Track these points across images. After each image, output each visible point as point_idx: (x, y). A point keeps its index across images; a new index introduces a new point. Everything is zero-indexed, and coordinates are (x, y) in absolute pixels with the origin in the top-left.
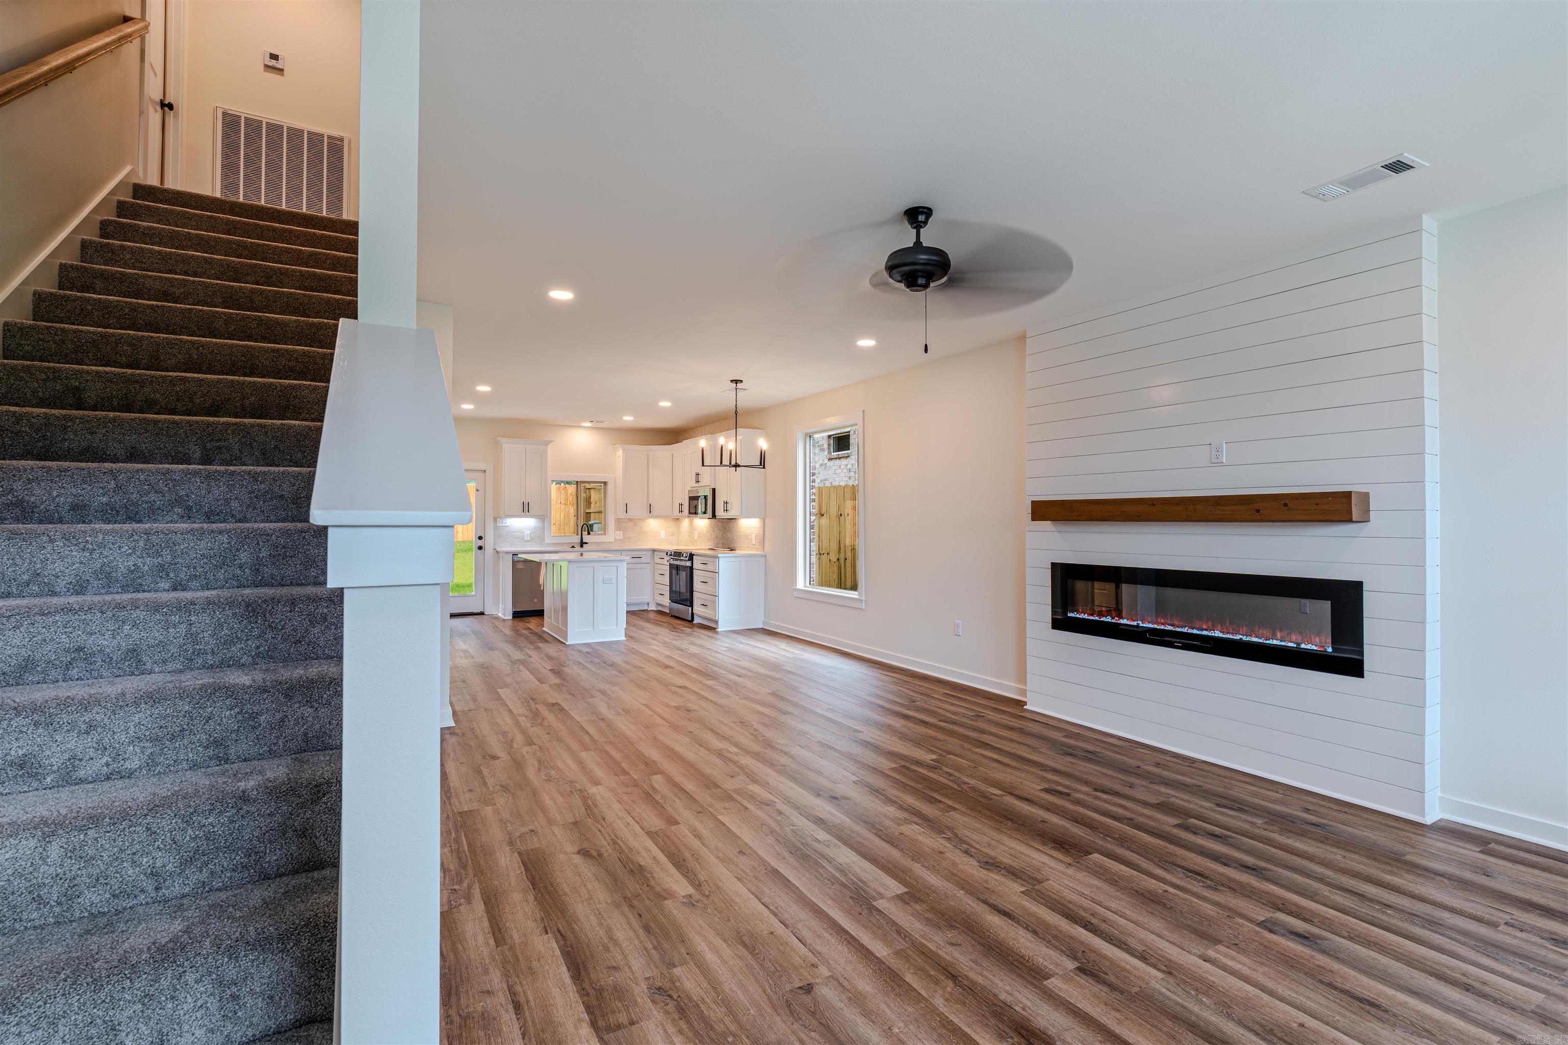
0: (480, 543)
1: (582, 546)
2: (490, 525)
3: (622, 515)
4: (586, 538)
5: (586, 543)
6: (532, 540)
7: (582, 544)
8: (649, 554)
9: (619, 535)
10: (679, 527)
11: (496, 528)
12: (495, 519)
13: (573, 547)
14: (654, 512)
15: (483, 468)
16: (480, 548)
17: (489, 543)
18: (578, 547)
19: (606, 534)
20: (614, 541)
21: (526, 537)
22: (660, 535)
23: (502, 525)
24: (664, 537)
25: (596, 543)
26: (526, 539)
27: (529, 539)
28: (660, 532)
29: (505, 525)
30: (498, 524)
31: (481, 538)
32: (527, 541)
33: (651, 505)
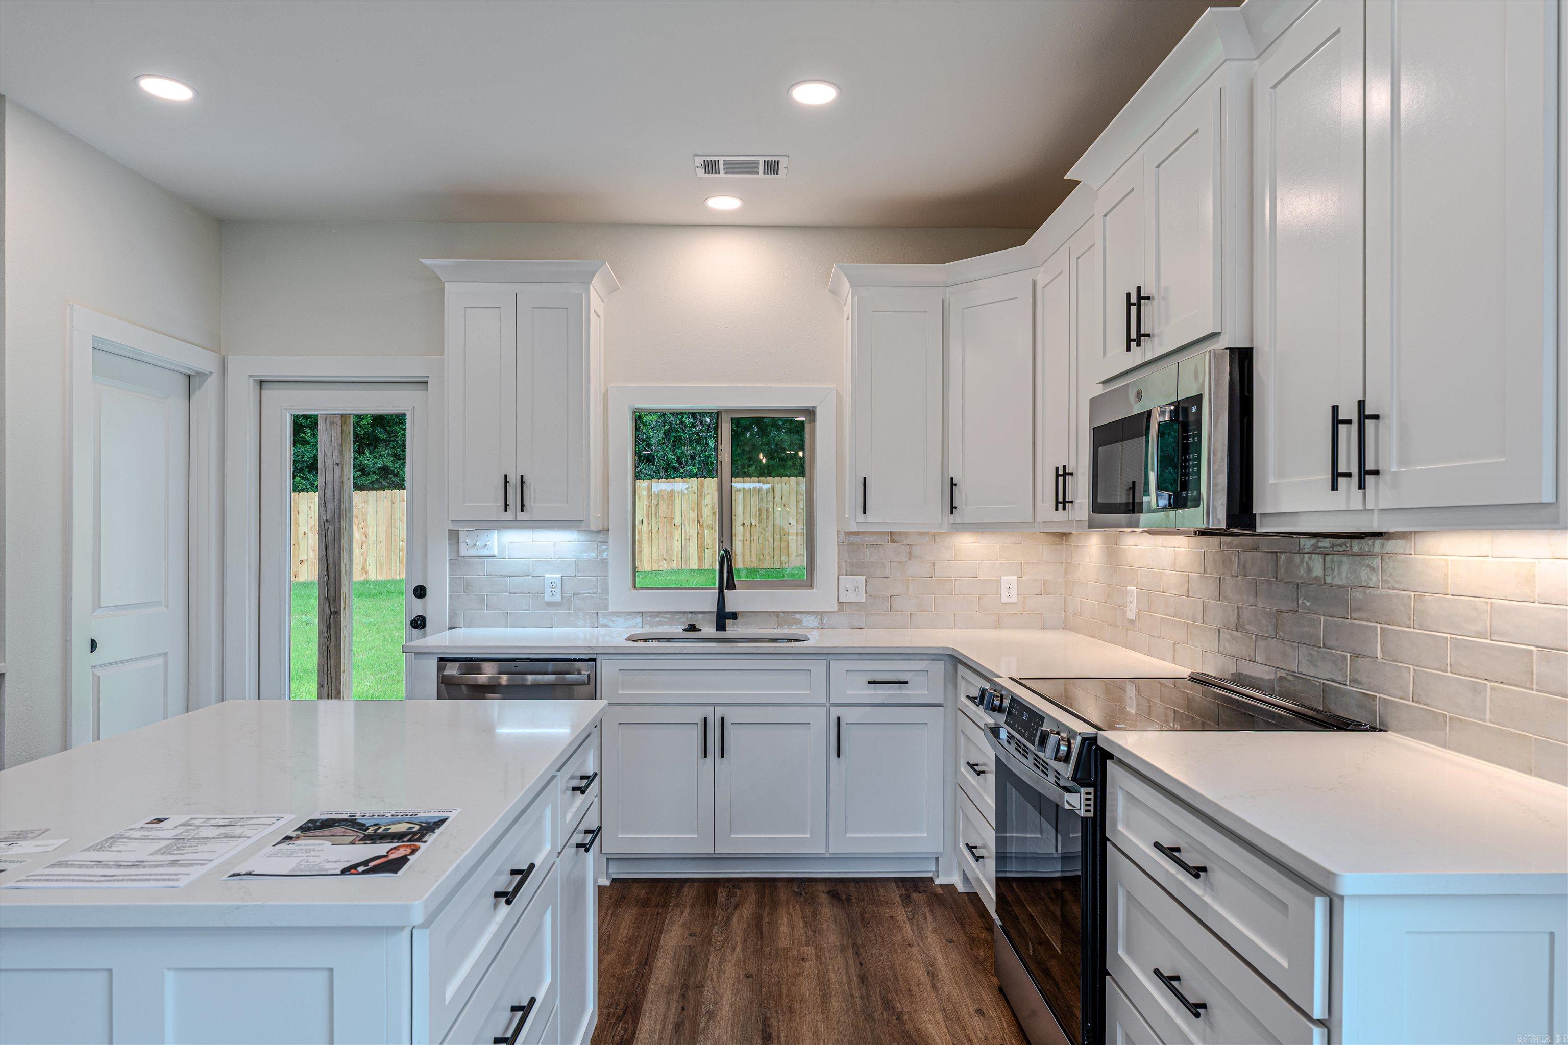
0: (418, 609)
1: (721, 627)
3: (855, 522)
4: (735, 600)
5: (734, 616)
7: (723, 617)
8: (939, 667)
9: (856, 590)
10: (1068, 566)
11: (456, 560)
12: (453, 534)
13: (692, 628)
14: (968, 509)
16: (419, 623)
17: (432, 607)
18: (709, 630)
19: (811, 586)
20: (835, 607)
21: (548, 591)
22: (998, 592)
23: (473, 552)
24: (1014, 599)
25: (776, 614)
26: (548, 598)
27: (558, 598)
28: (998, 582)
29: (485, 552)
30: (463, 552)
31: (420, 592)
32: (550, 604)
33: (953, 484)
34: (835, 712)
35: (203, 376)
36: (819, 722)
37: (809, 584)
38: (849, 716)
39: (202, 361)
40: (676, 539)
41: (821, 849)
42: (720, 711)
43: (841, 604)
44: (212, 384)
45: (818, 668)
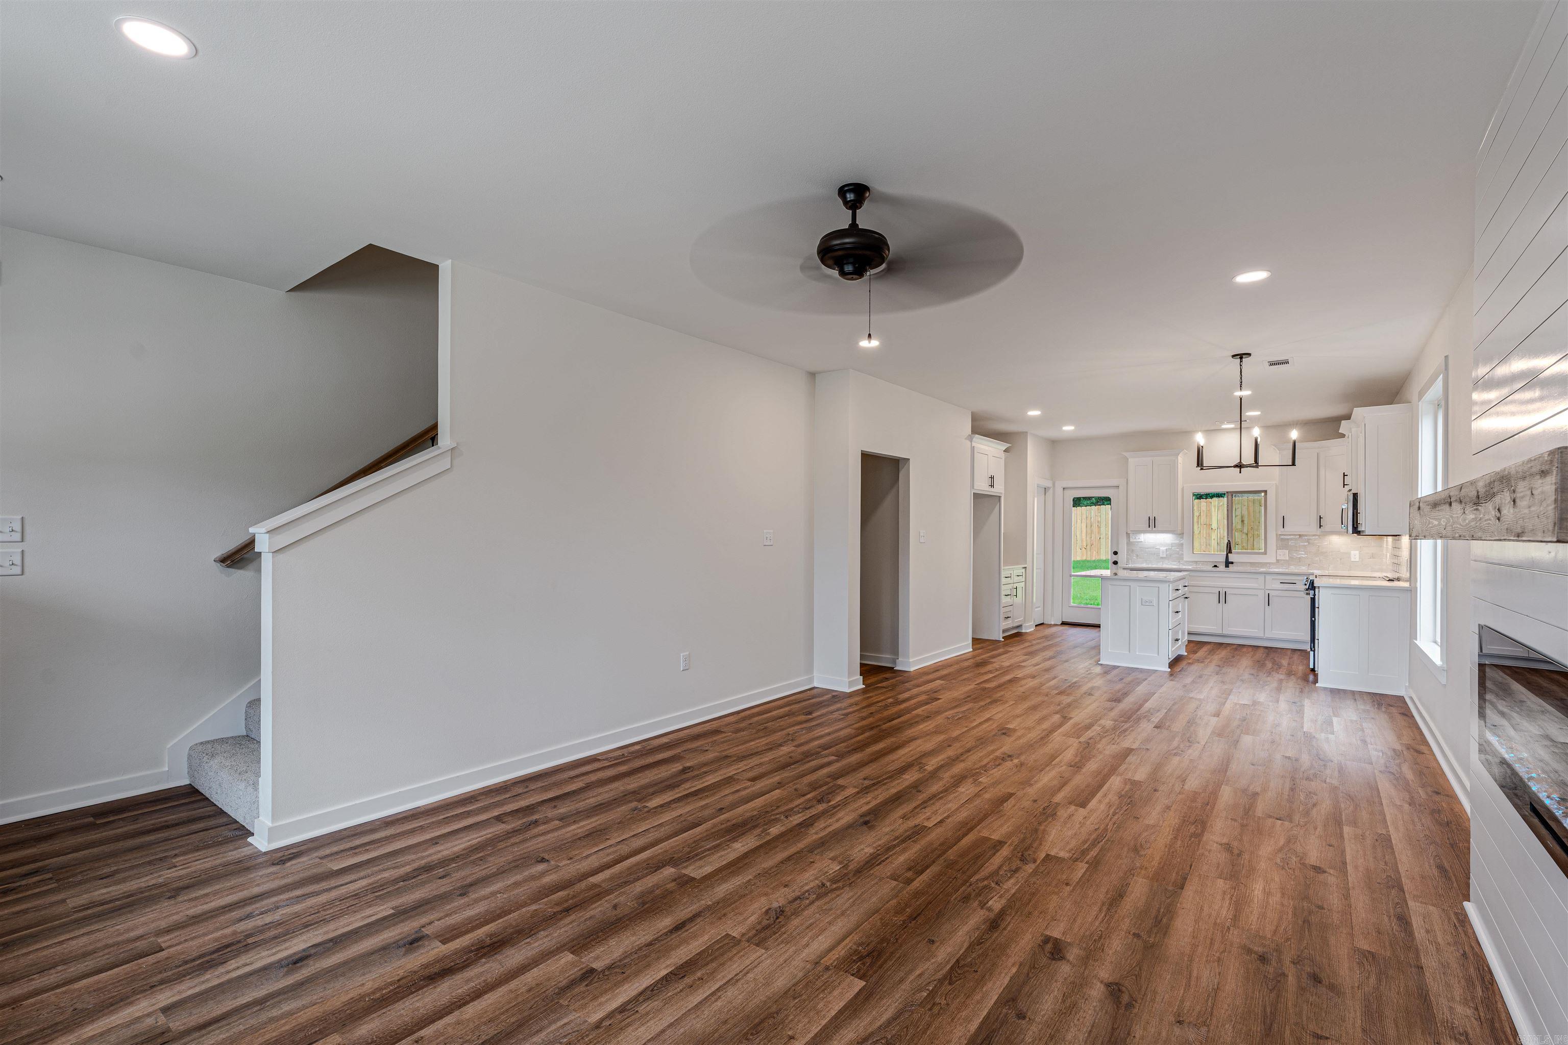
0: (1115, 558)
1: (1227, 566)
2: (1123, 542)
3: (1280, 530)
4: (1232, 558)
5: (1232, 563)
6: (1168, 558)
7: (1228, 563)
9: (1284, 555)
11: (1129, 543)
12: (1128, 535)
13: (1215, 566)
14: (1326, 527)
15: (1116, 484)
16: (1115, 563)
17: (1122, 558)
18: (1222, 567)
19: (1266, 554)
20: (1275, 561)
21: (1161, 553)
22: (1349, 557)
23: (1135, 541)
24: (1357, 559)
25: (1250, 563)
26: (1161, 556)
27: (1165, 556)
28: (1349, 554)
29: (1139, 540)
30: (1131, 540)
31: (1116, 553)
32: (1162, 558)
33: (1320, 518)
34: (1267, 592)
35: (1049, 488)
36: (1262, 596)
37: (1265, 553)
38: (1272, 593)
39: (1048, 484)
40: (1213, 538)
41: (1261, 635)
42: (1226, 590)
43: (1278, 561)
44: (1051, 491)
45: (1261, 578)
